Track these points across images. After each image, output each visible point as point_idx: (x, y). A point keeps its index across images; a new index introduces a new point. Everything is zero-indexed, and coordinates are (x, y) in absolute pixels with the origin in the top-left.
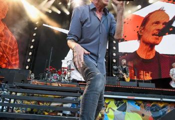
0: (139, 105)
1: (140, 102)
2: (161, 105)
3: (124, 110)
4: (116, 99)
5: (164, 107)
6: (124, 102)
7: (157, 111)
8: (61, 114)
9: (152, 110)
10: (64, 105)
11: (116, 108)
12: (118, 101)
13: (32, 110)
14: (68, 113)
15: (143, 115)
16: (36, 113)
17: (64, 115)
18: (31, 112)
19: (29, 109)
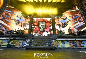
0: (68, 42)
1: (69, 41)
2: (75, 41)
3: (64, 44)
4: (61, 40)
5: (76, 42)
6: (64, 41)
7: (74, 43)
8: (45, 46)
9: (73, 43)
10: (46, 43)
11: (61, 43)
12: (62, 41)
13: (37, 45)
14: (47, 45)
15: (70, 45)
16: (38, 46)
17: (46, 46)
18: (36, 46)
19: (36, 45)
